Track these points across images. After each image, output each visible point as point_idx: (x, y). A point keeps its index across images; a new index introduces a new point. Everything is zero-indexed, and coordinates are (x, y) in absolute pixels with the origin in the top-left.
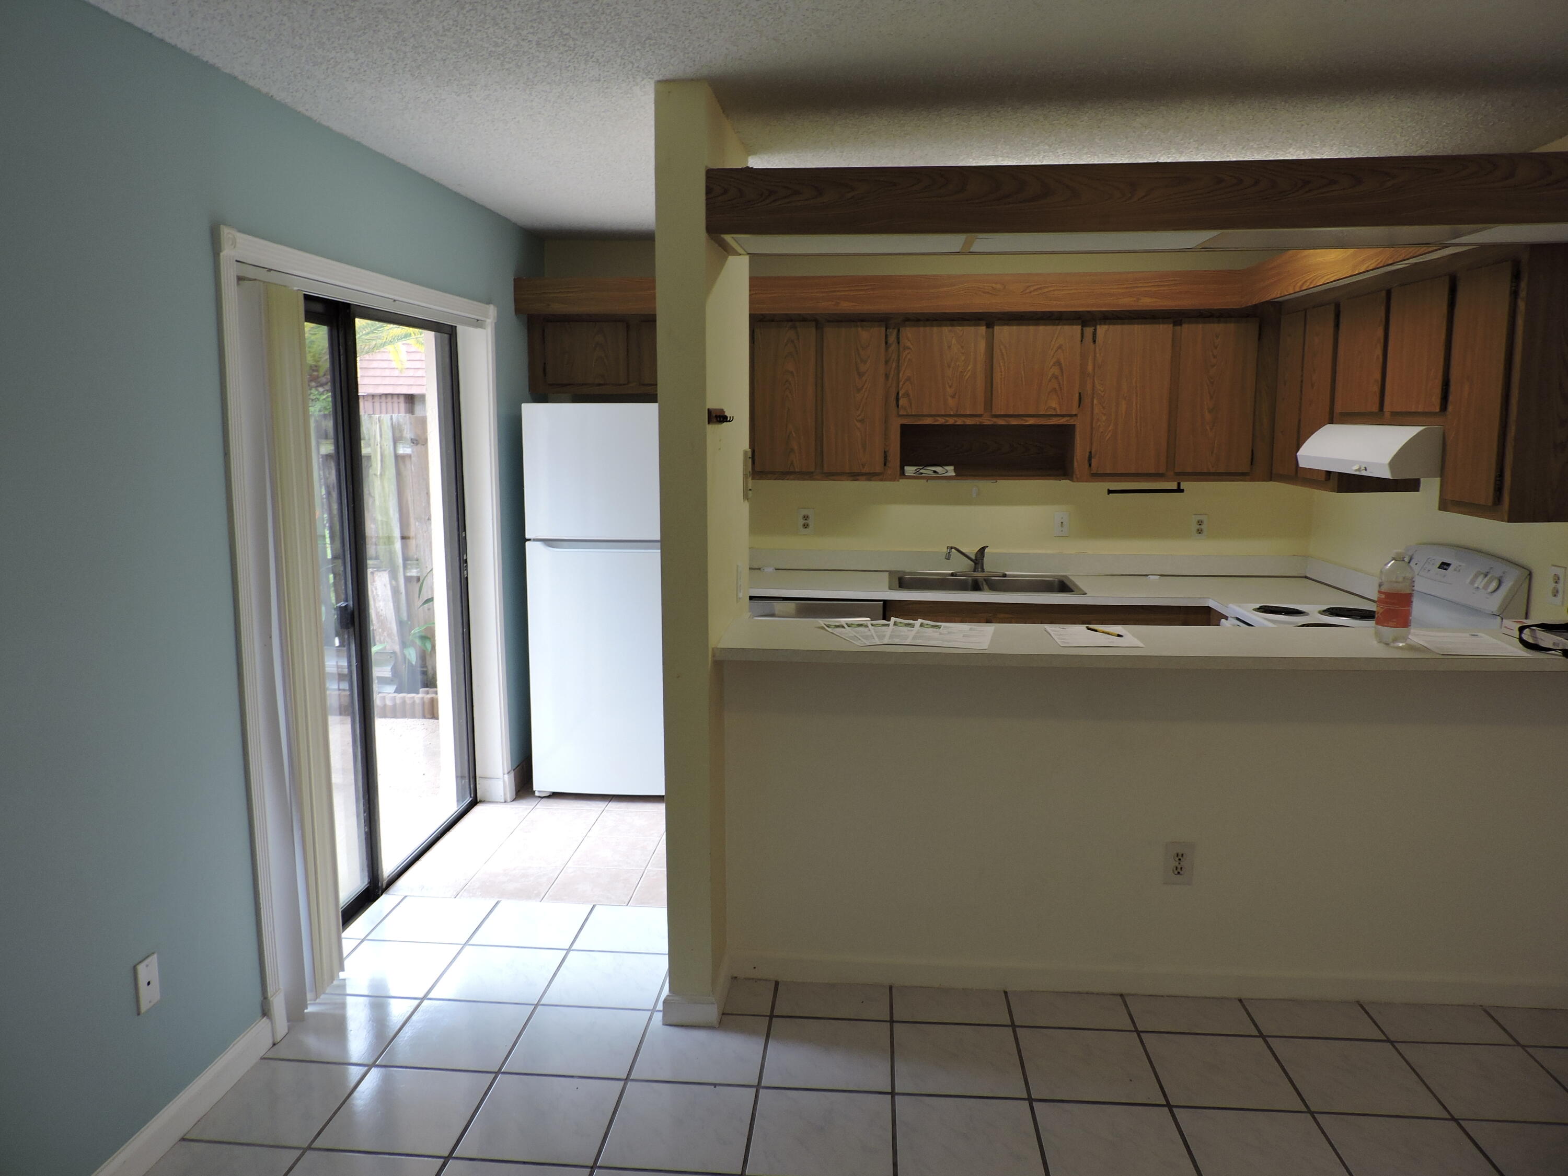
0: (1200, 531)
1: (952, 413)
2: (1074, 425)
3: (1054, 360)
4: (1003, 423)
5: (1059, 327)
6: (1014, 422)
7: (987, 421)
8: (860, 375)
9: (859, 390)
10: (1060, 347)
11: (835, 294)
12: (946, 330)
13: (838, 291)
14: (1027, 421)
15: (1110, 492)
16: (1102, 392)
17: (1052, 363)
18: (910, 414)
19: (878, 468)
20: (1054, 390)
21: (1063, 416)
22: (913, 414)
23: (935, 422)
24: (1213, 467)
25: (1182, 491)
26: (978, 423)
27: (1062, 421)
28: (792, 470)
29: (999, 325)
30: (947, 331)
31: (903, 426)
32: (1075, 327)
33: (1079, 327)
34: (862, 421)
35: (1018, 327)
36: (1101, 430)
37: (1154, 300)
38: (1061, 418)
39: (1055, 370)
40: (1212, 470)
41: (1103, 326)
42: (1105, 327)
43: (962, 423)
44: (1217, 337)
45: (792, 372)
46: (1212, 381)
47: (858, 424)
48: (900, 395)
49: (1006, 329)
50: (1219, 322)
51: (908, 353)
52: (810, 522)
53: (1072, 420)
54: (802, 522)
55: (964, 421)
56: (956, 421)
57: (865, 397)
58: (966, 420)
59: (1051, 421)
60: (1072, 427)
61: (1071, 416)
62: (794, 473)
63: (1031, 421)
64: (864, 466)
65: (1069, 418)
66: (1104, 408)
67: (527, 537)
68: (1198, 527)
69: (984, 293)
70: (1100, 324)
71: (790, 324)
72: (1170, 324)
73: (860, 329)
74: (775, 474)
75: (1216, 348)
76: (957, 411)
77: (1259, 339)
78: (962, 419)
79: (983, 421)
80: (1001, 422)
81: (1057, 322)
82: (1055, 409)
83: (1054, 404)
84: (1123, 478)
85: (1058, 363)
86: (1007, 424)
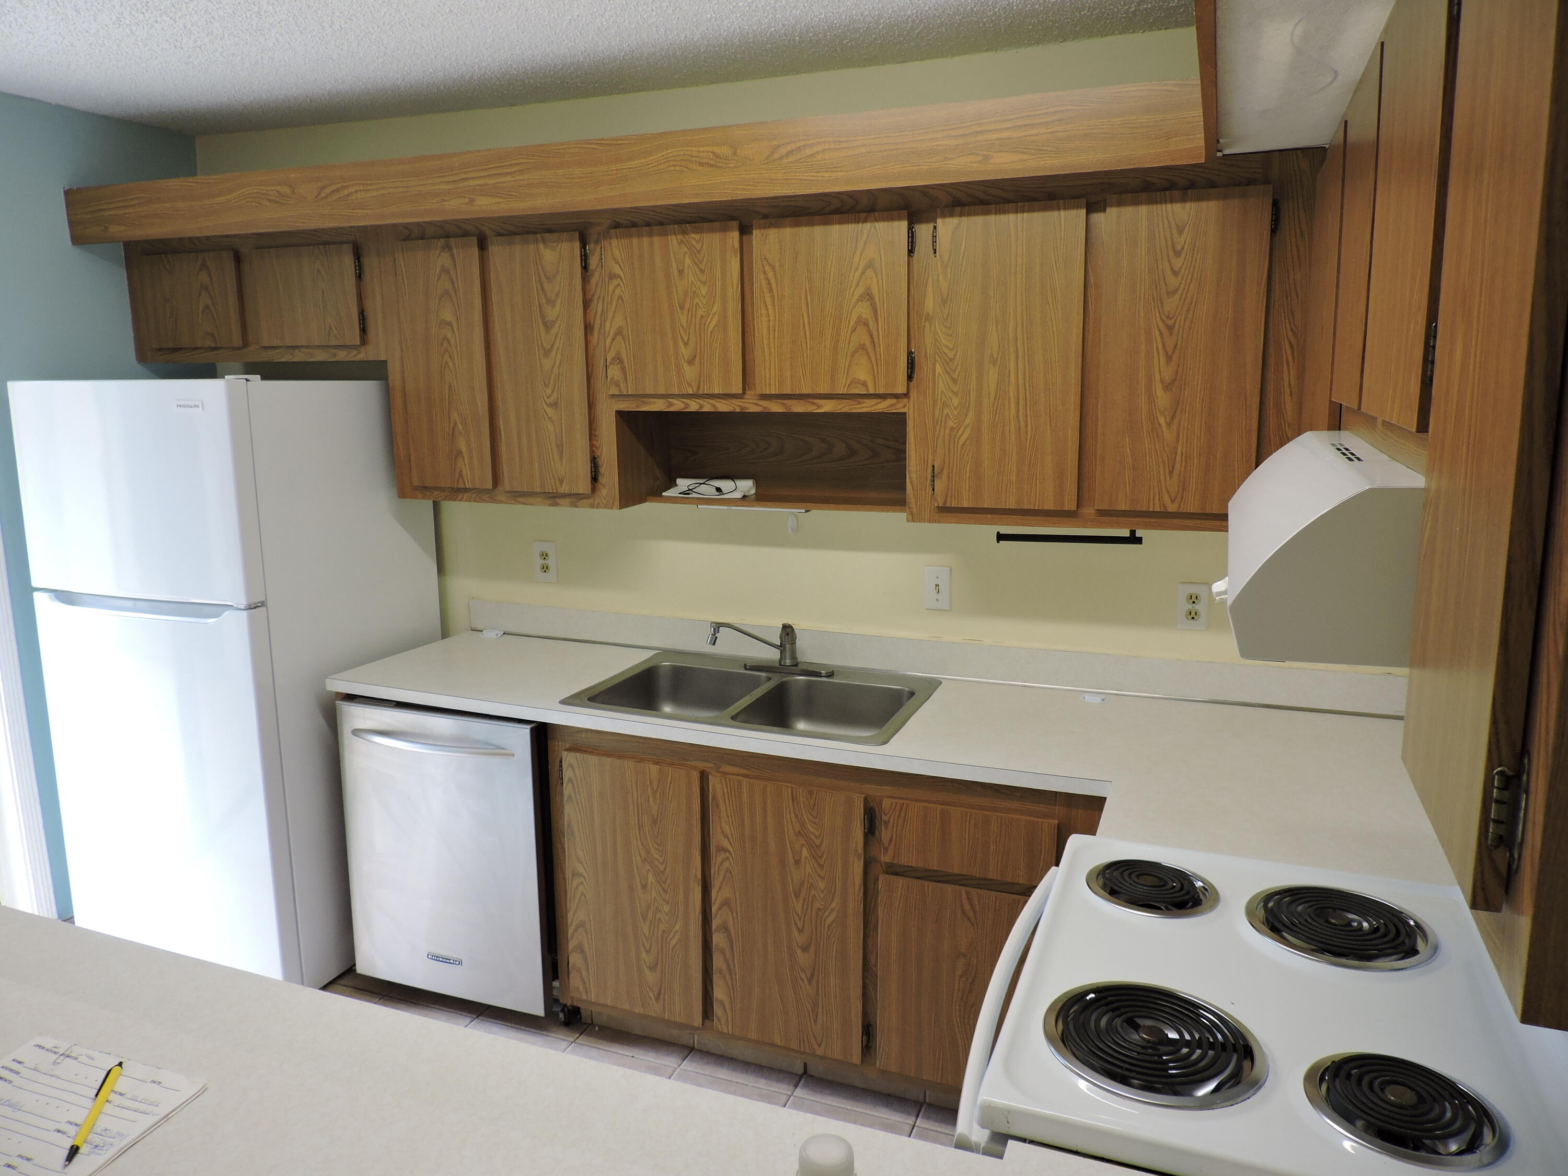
0: (1193, 616)
1: (691, 392)
2: (905, 414)
3: (860, 290)
4: (780, 411)
5: (868, 225)
6: (798, 407)
7: (751, 405)
8: (548, 326)
9: (547, 352)
10: (870, 265)
11: (467, 183)
12: (673, 241)
13: (472, 178)
14: (819, 407)
15: (1001, 537)
16: (951, 350)
17: (856, 297)
18: (625, 393)
19: (583, 486)
20: (863, 347)
21: (883, 397)
22: (630, 393)
23: (668, 407)
24: (1173, 501)
25: (1139, 541)
26: (738, 410)
27: (882, 406)
28: (461, 486)
29: (759, 228)
30: (675, 241)
31: (619, 413)
32: (896, 224)
33: (904, 224)
34: (555, 405)
35: (795, 230)
36: (951, 424)
37: (1020, 157)
38: (879, 400)
39: (863, 310)
40: (1172, 508)
41: (948, 220)
42: (953, 221)
43: (712, 410)
44: (1180, 231)
45: (450, 324)
46: (1170, 323)
47: (550, 411)
48: (609, 360)
49: (773, 234)
50: (1184, 200)
51: (616, 287)
52: (550, 562)
53: (900, 405)
54: (540, 562)
55: (714, 406)
56: (701, 407)
57: (558, 363)
58: (717, 404)
59: (861, 406)
60: (901, 419)
61: (896, 396)
62: (466, 490)
63: (827, 407)
64: (561, 482)
65: (894, 401)
66: (955, 381)
67: (35, 583)
68: (1190, 607)
69: (701, 164)
70: (944, 216)
71: (442, 241)
72: (1081, 208)
73: (541, 246)
74: (444, 491)
75: (1177, 254)
76: (699, 388)
77: (1274, 231)
78: (710, 401)
79: (746, 405)
80: (776, 407)
81: (863, 215)
82: (865, 384)
83: (862, 373)
84: (996, 516)
85: (868, 296)
86: (784, 410)
